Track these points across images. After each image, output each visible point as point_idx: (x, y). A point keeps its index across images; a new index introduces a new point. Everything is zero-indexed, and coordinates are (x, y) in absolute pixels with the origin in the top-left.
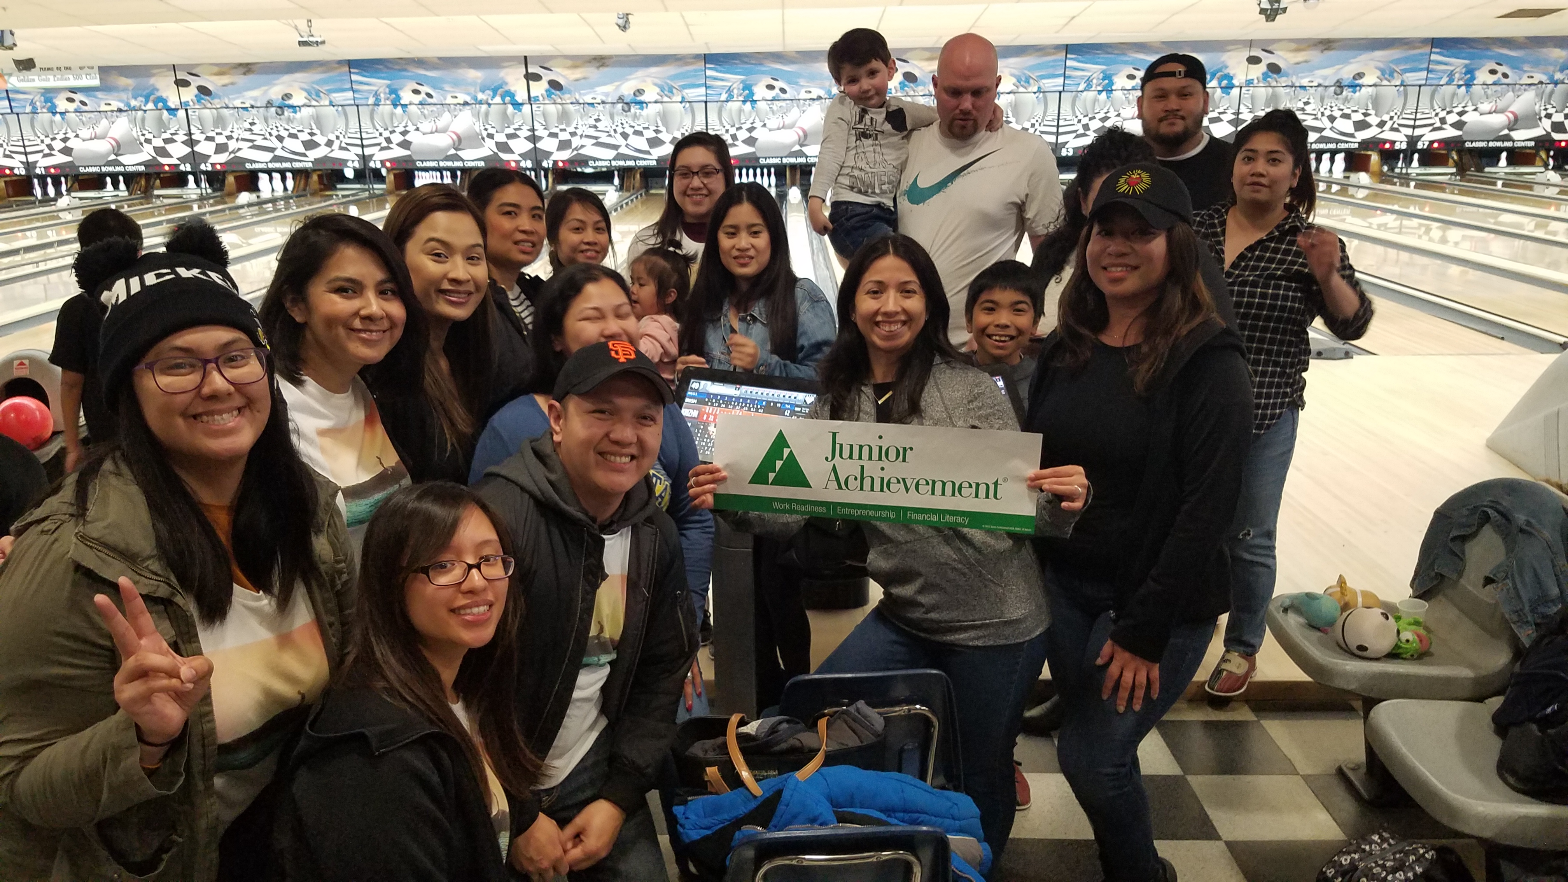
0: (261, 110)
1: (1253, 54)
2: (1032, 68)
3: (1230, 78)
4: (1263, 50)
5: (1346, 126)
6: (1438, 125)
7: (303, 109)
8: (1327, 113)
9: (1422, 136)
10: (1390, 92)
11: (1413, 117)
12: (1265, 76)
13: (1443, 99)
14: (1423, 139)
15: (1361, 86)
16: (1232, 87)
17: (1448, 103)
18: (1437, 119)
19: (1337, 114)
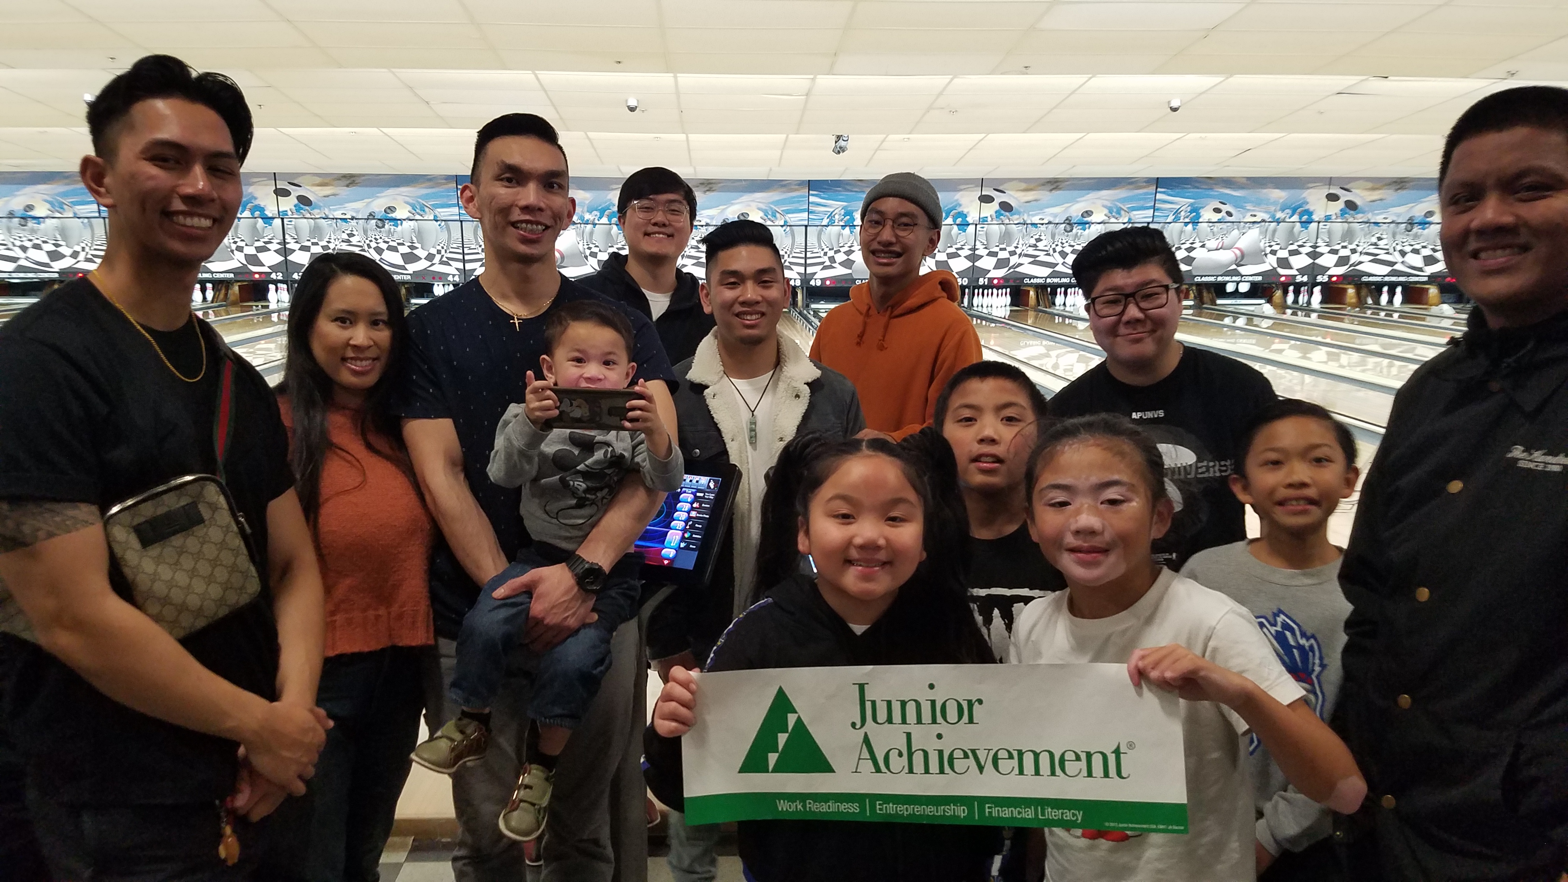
0: (360, 221)
1: (1331, 191)
2: (1124, 200)
3: (1309, 213)
4: (1342, 188)
7: (404, 222)
12: (1343, 212)
15: (1430, 223)
16: (1310, 222)
19: (1408, 249)
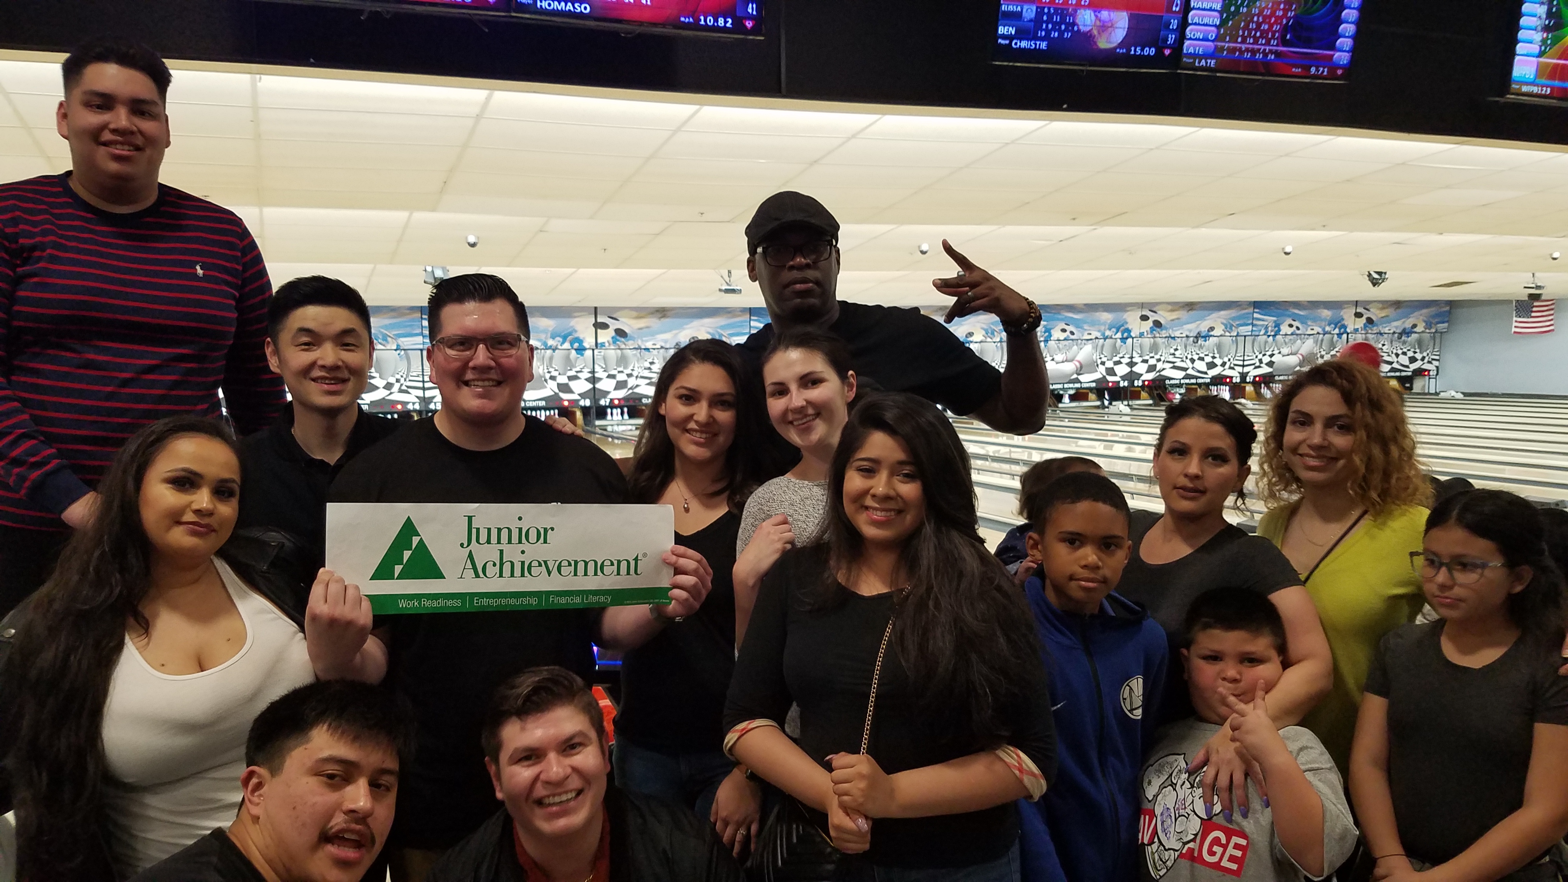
5: (1201, 366)
6: (1258, 364)
8: (1189, 357)
9: (1249, 372)
10: (1227, 340)
11: (1242, 358)
13: (1260, 347)
14: (1249, 374)
17: (1263, 350)
18: (1257, 360)
